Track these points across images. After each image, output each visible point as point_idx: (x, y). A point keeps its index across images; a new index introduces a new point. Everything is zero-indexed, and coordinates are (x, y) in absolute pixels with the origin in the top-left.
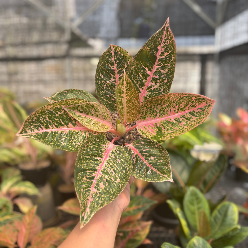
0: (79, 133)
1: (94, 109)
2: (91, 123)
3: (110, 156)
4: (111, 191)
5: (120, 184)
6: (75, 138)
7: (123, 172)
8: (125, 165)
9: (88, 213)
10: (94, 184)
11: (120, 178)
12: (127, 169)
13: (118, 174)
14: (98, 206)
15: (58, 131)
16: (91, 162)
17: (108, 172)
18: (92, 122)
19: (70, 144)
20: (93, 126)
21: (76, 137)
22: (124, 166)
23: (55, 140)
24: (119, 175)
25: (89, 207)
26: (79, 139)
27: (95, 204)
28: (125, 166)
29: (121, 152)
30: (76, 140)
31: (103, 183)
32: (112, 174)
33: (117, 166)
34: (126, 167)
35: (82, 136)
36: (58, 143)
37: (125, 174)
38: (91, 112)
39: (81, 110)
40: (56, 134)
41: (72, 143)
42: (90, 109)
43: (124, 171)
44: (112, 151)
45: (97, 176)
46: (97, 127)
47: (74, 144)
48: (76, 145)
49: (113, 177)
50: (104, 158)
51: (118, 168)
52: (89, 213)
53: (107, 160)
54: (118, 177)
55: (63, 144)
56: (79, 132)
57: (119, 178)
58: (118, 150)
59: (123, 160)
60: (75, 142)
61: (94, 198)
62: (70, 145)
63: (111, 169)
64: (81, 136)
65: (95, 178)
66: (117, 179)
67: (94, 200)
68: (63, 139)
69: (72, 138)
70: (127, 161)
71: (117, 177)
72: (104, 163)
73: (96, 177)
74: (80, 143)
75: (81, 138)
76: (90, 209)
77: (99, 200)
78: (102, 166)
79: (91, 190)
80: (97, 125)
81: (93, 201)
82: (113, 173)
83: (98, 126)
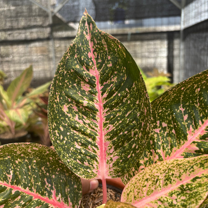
0: (169, 148)
1: (179, 204)
2: (162, 177)
3: (96, 146)
4: (70, 84)
5: (60, 103)
6: (169, 135)
7: (63, 126)
8: (65, 142)
9: (87, 33)
10: (97, 84)
11: (63, 114)
12: (58, 133)
13: (69, 119)
14: (78, 46)
15: (203, 122)
16: (120, 111)
17: (86, 116)
18: (161, 181)
19: (171, 118)
20: (156, 174)
21: (169, 139)
22: (66, 139)
23: (197, 103)
24: (67, 119)
25: (88, 42)
26: (163, 138)
27: (83, 48)
28: (63, 139)
29: (82, 166)
30: (165, 135)
31: (87, 93)
32: (79, 116)
33: (77, 133)
34: (62, 137)
35: (161, 147)
36: (188, 104)
37: (59, 124)
38: (178, 195)
39: (198, 180)
40: (203, 116)
41: (169, 123)
42: (183, 198)
43: (62, 129)
44: (97, 161)
45: (99, 99)
46: (147, 180)
47: (164, 125)
48: (161, 124)
49: (76, 113)
50: (103, 136)
51: (75, 132)
52: (84, 33)
53: (97, 137)
54: (68, 115)
55: (180, 109)
56: (171, 149)
57: (66, 113)
58: (87, 168)
59: (72, 148)
60: (164, 129)
61: (88, 58)
62: (169, 115)
63: (85, 123)
64: (163, 146)
65: (100, 94)
66: (67, 110)
67: (87, 55)
68: (186, 117)
69: (173, 131)
70: (64, 150)
71: (70, 115)
72: (99, 127)
73: (101, 96)
74: (157, 133)
75: (160, 143)
76: (86, 40)
77: (80, 57)
78: (101, 120)
79: (97, 71)
80: (150, 182)
81: (88, 52)
82: (79, 119)
83: (146, 183)
